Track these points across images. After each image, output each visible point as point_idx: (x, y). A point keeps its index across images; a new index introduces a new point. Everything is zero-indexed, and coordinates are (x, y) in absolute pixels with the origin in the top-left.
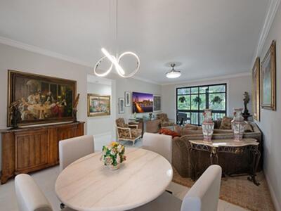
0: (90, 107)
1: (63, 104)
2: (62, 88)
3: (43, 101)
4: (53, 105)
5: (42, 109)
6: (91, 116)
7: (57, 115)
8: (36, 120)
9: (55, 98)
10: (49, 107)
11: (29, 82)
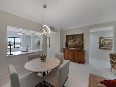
0: (101, 44)
1: (78, 43)
2: (78, 37)
3: (72, 42)
4: (75, 43)
5: (72, 44)
6: (102, 49)
7: (76, 46)
8: (71, 47)
9: (76, 41)
10: (74, 44)
11: (70, 37)
